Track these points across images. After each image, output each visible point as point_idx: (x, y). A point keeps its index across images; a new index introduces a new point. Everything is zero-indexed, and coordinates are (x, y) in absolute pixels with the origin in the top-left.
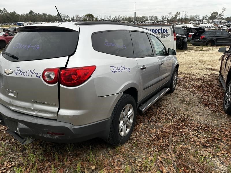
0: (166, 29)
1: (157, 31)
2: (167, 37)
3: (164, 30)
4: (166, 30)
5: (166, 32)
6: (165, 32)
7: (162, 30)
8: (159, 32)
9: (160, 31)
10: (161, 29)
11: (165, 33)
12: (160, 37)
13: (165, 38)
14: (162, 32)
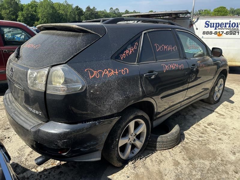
1: (223, 25)
3: (234, 24)
5: (236, 26)
8: (225, 27)
12: (226, 33)
13: (233, 34)
14: (231, 26)
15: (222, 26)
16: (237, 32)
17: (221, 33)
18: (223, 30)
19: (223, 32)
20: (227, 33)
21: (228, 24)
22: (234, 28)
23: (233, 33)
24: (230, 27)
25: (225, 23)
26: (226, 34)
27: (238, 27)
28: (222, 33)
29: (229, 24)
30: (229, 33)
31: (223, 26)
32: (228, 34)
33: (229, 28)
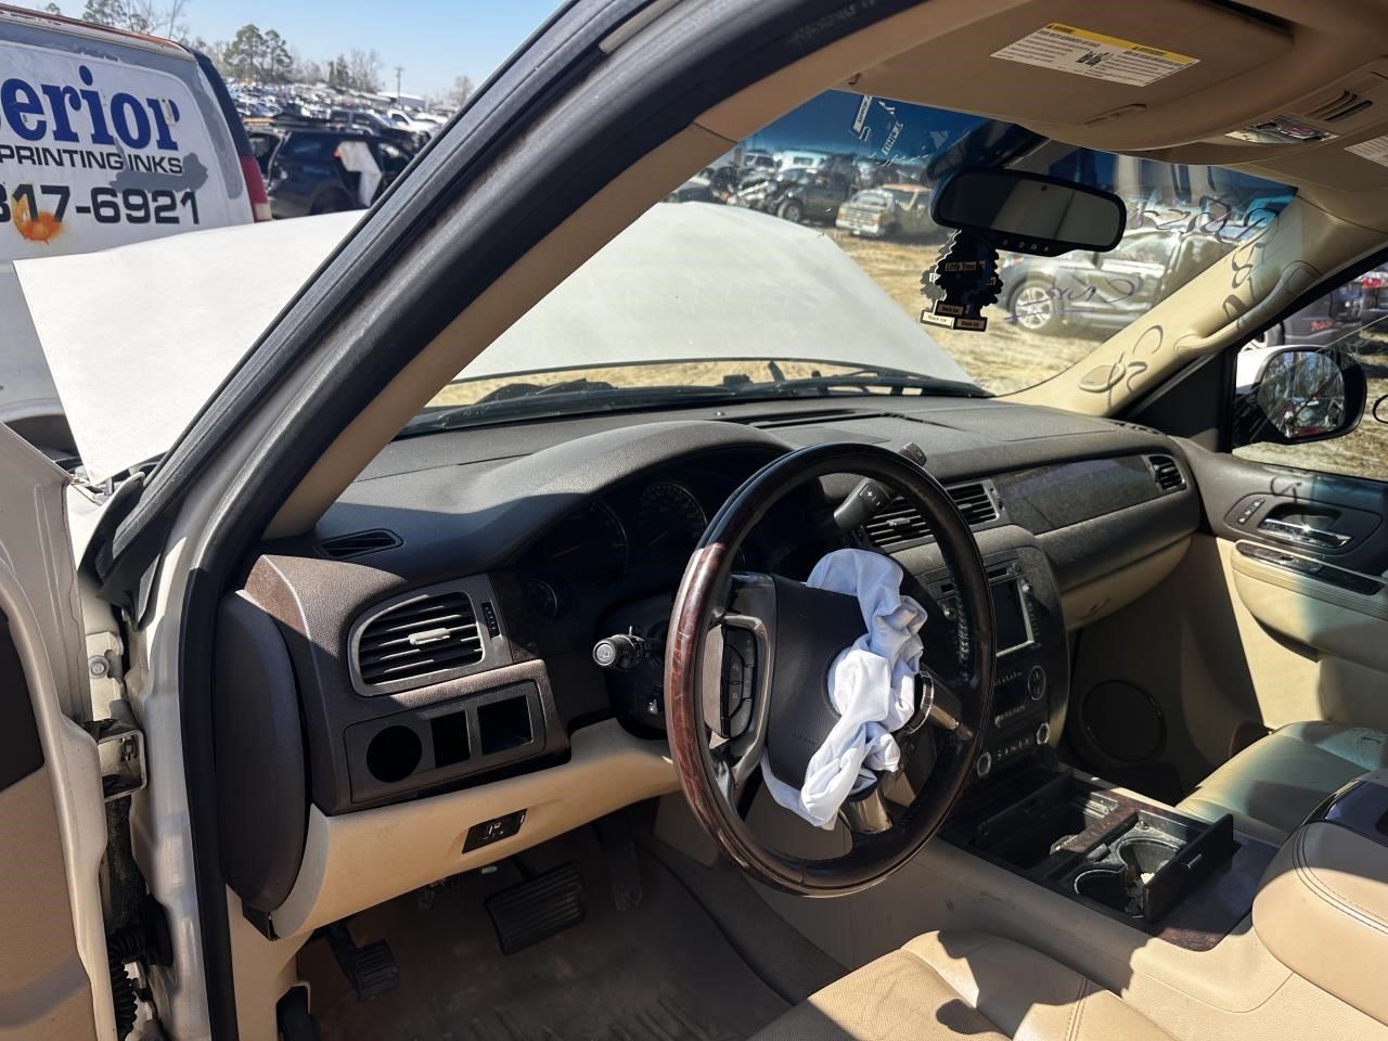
0: (154, 104)
1: (35, 107)
2: (184, 212)
3: (128, 109)
4: (150, 113)
5: (155, 135)
6: (143, 141)
7: (93, 99)
8: (64, 132)
9: (80, 121)
10: (79, 85)
11: (152, 150)
12: (97, 206)
13: (160, 220)
14: (112, 130)
15: (31, 121)
16: (179, 196)
17: (48, 204)
18: (51, 175)
19: (64, 192)
20: (101, 207)
21: (76, 106)
22: (143, 153)
23: (152, 206)
24: (110, 141)
25: (47, 89)
26: (102, 219)
27: (174, 146)
28: (57, 198)
29: (84, 103)
30: (119, 200)
31: (42, 125)
32: (115, 219)
33: (107, 149)
